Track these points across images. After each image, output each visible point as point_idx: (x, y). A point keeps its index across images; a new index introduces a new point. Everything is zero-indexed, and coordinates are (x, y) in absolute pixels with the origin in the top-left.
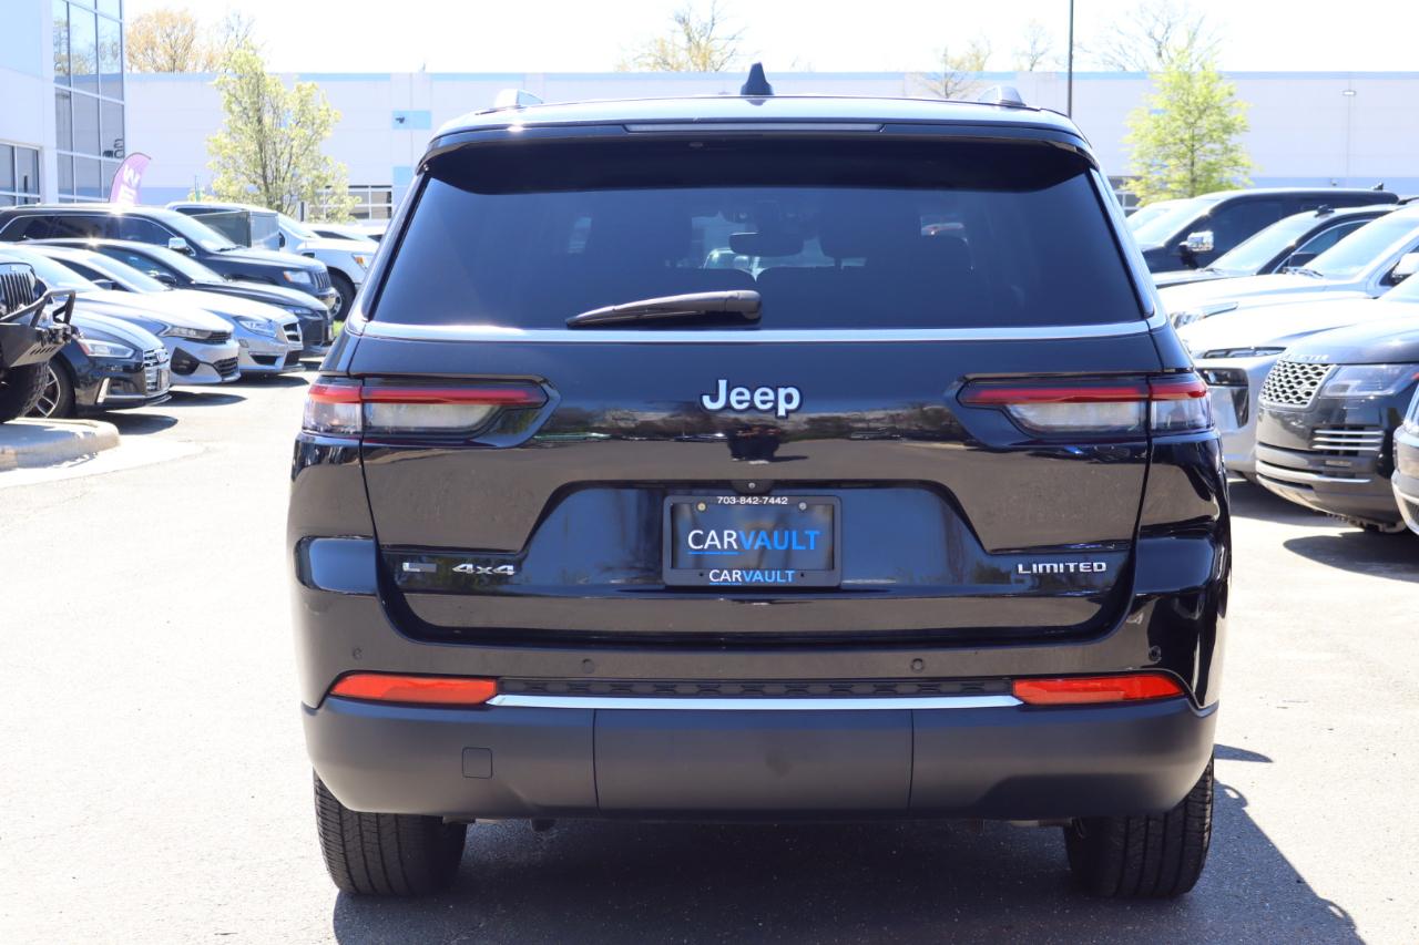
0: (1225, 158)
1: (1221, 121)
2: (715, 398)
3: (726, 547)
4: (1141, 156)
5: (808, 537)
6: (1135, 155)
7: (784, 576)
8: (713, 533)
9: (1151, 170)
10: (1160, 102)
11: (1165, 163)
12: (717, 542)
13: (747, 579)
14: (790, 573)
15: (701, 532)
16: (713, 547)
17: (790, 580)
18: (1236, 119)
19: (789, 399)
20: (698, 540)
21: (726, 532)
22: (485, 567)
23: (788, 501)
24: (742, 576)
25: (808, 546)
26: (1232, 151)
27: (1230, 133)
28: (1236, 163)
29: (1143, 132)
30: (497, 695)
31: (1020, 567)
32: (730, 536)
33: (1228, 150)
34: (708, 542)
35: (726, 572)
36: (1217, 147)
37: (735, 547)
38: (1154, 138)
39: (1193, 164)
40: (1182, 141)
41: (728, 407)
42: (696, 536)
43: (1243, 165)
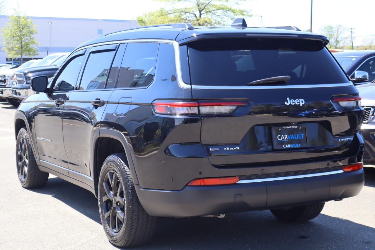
0: (30, 41)
1: (29, 30)
2: (288, 102)
3: (285, 139)
4: (6, 40)
5: (301, 135)
6: (5, 40)
7: (299, 145)
8: (282, 136)
9: (9, 44)
10: (11, 24)
11: (13, 42)
12: (284, 138)
13: (291, 147)
14: (300, 144)
15: (280, 136)
16: (283, 139)
17: (300, 146)
18: (33, 30)
19: (302, 102)
20: (280, 138)
21: (285, 135)
22: (232, 148)
23: (297, 127)
24: (290, 146)
25: (302, 138)
26: (32, 39)
27: (32, 34)
28: (34, 42)
29: (6, 33)
30: (239, 180)
31: (340, 140)
32: (286, 136)
33: (31, 39)
34: (282, 138)
35: (287, 145)
36: (28, 38)
37: (287, 139)
38: (10, 35)
39: (21, 43)
40: (18, 36)
41: (290, 104)
42: (279, 137)
43: (36, 43)
